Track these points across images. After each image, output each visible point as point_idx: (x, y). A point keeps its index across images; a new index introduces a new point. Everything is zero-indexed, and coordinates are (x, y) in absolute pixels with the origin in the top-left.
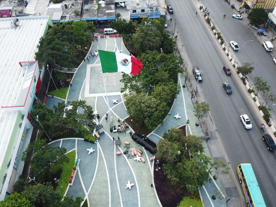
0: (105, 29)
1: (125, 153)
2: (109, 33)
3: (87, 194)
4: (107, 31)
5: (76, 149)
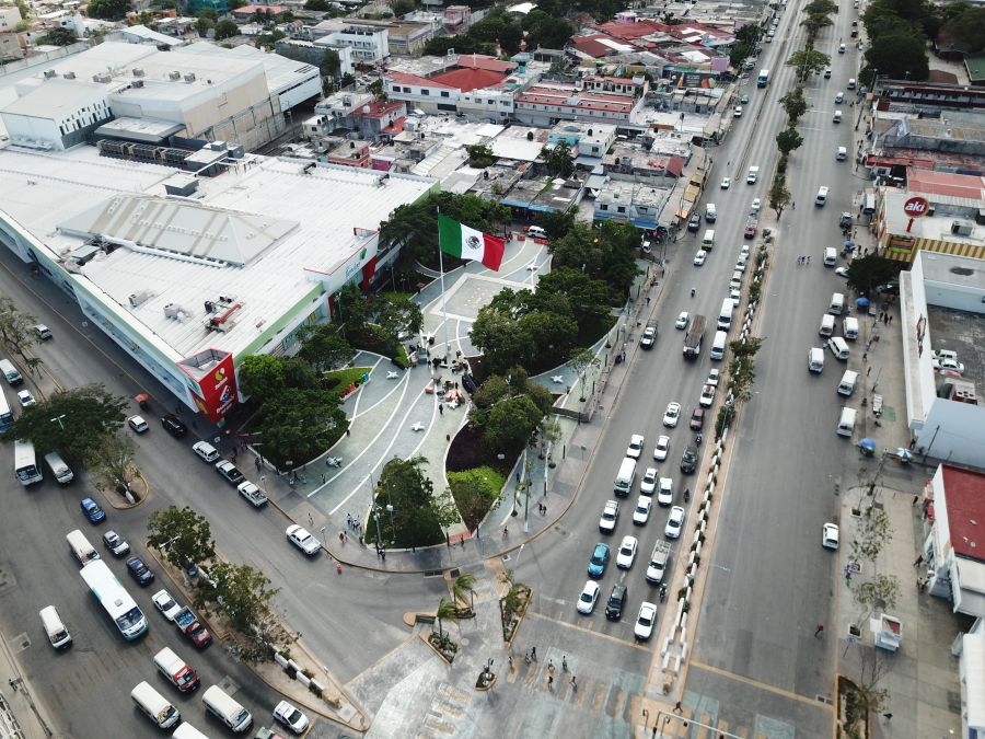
0: (532, 227)
1: (438, 394)
2: (537, 235)
3: (355, 416)
4: (534, 231)
5: (373, 368)
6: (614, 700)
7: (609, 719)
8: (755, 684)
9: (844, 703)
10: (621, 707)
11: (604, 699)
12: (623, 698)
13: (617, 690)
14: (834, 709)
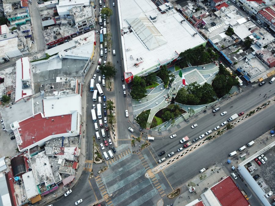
1: (166, 98)
3: (149, 94)
5: (160, 85)
6: (147, 167)
7: (145, 169)
8: (167, 180)
9: (176, 191)
10: (147, 169)
11: (146, 166)
12: (149, 168)
13: (149, 166)
14: (174, 191)
